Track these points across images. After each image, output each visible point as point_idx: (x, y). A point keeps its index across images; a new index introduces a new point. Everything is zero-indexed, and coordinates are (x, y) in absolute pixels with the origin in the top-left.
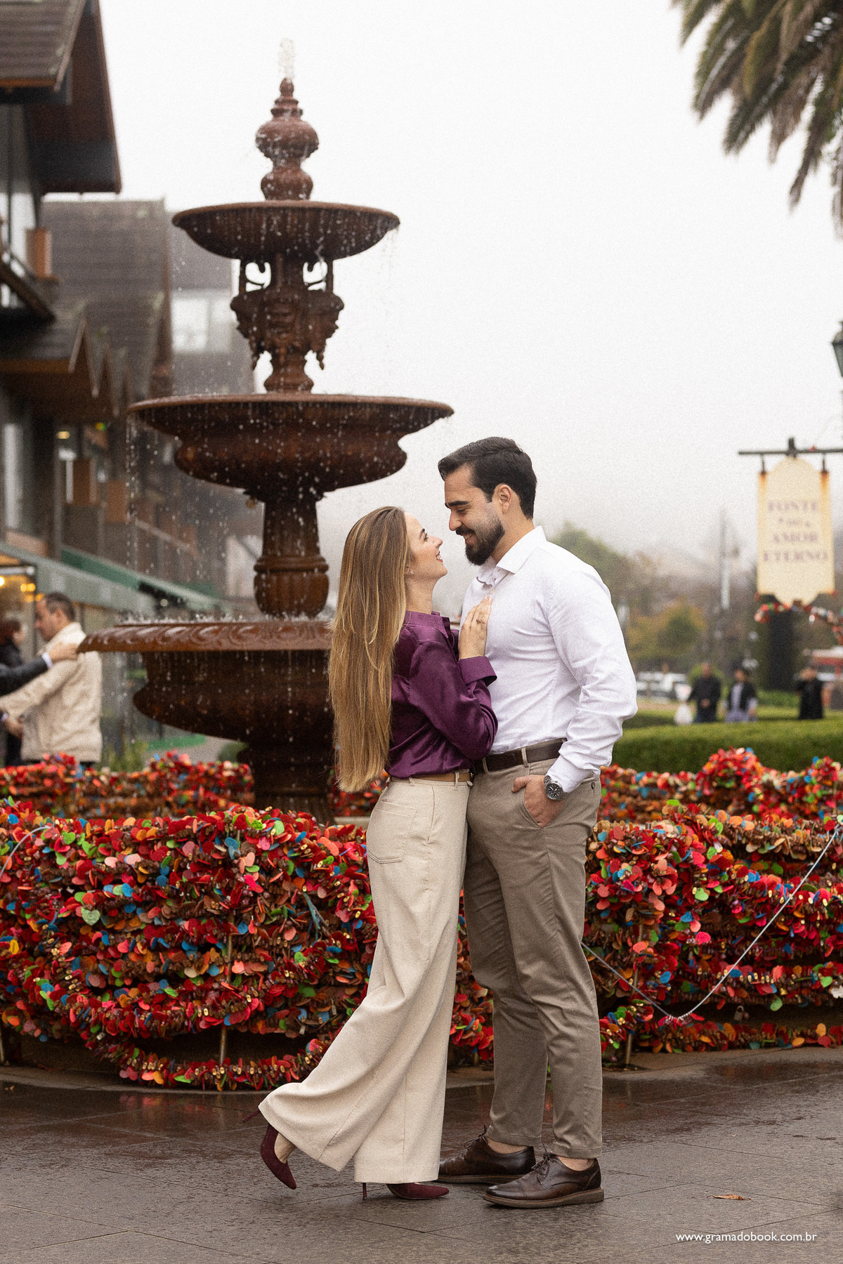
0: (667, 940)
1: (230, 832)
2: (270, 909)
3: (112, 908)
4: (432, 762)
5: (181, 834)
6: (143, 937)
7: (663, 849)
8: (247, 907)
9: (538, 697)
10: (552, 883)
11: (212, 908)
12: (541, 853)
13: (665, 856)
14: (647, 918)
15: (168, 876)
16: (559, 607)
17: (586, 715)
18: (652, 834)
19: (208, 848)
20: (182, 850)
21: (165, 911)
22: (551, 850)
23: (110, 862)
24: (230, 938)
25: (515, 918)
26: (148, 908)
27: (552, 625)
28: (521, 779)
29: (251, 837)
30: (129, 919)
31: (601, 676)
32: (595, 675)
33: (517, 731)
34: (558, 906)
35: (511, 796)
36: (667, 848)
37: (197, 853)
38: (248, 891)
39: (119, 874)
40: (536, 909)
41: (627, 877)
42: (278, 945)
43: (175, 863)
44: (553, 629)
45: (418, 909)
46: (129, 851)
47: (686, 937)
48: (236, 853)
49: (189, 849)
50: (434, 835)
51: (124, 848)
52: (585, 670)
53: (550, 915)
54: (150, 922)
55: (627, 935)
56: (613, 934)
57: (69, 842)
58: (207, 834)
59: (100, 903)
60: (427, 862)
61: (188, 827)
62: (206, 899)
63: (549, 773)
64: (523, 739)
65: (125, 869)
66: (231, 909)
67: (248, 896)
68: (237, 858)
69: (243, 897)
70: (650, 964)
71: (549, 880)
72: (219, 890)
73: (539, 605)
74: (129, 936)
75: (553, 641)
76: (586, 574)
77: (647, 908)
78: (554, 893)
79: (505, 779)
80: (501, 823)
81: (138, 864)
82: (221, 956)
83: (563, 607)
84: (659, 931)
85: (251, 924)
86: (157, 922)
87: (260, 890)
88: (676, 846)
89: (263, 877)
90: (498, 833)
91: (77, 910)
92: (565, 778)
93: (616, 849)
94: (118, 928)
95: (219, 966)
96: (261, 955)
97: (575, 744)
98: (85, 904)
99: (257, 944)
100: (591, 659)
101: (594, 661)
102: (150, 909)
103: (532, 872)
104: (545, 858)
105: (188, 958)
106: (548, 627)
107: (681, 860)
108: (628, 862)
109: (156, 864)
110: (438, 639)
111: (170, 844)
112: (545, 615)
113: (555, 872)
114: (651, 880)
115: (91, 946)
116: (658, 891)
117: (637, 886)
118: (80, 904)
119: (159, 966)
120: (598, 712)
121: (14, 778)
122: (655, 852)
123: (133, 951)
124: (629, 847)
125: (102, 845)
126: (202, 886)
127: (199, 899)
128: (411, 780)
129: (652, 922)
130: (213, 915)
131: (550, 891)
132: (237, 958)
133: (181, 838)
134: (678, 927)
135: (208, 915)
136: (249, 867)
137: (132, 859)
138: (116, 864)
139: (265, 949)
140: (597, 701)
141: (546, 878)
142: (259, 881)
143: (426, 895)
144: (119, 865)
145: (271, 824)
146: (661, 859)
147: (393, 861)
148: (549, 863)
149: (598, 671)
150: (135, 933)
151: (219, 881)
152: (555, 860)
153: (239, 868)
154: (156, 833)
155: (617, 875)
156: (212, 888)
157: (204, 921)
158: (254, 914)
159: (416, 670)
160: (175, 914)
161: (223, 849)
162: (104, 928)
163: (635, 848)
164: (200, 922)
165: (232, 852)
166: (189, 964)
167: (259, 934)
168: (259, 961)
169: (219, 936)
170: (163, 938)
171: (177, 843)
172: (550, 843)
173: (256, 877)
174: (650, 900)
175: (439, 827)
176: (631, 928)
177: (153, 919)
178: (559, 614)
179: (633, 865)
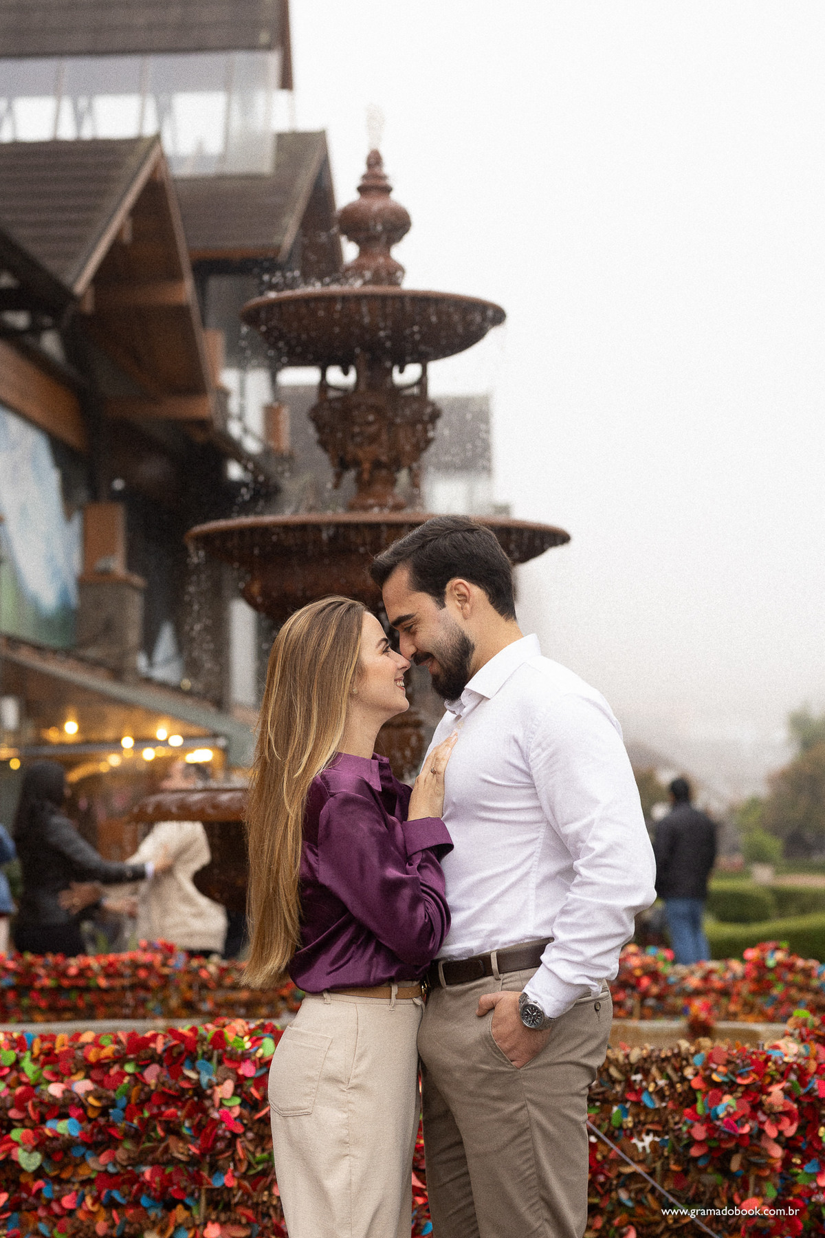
0: (789, 1195)
1: (204, 1053)
2: (253, 1154)
3: (55, 1151)
4: (356, 970)
5: (143, 1054)
6: (94, 1188)
7: (778, 1077)
8: (222, 1152)
9: (513, 878)
10: (534, 1149)
11: (179, 1152)
12: (515, 1106)
13: (780, 1086)
14: (760, 1167)
15: (124, 1110)
16: (544, 745)
17: (576, 905)
18: (764, 1057)
19: (176, 1073)
20: (142, 1076)
21: (121, 1154)
22: (528, 1099)
23: (55, 1090)
24: (203, 1191)
25: (483, 1200)
26: (99, 1151)
27: (533, 772)
28: (487, 998)
29: (230, 1060)
30: (77, 1166)
31: (598, 847)
32: (591, 845)
33: (485, 926)
34: (543, 1184)
35: (475, 1021)
36: (784, 1075)
37: (161, 1080)
38: (225, 1131)
39: (65, 1106)
40: (512, 1188)
41: (729, 1114)
42: (264, 1202)
43: (134, 1093)
44: (535, 777)
45: (334, 1183)
46: (81, 1075)
47: (811, 1193)
48: (210, 1080)
49: (152, 1075)
50: (356, 1077)
51: (74, 1071)
52: (578, 837)
53: (531, 1197)
54: (102, 1169)
55: (733, 1190)
56: (716, 1187)
57: (8, 1063)
58: (175, 1055)
59: (42, 1144)
60: (345, 1116)
61: (152, 1045)
62: (172, 1141)
63: (527, 990)
64: (494, 938)
65: (73, 1099)
66: (203, 1155)
67: (223, 1138)
68: (211, 1086)
69: (218, 1138)
70: (764, 1229)
71: (529, 1145)
72: (189, 1128)
73: (516, 741)
74: (76, 1187)
75: (535, 796)
76: (588, 700)
77: (758, 1154)
78: (538, 1164)
79: (469, 998)
80: (462, 1061)
81: (88, 1093)
82: (192, 1216)
83: (549, 746)
84: (778, 1181)
85: (230, 1174)
86: (111, 1169)
87: (239, 1130)
88: (795, 1073)
89: (245, 1112)
90: (457, 1075)
91: (13, 1151)
92: (549, 998)
93: (715, 1077)
94: (65, 1176)
95: (188, 1229)
96: (243, 1214)
97: (563, 947)
98: (24, 1144)
99: (236, 1199)
100: (585, 821)
101: (588, 826)
102: (102, 1152)
103: (507, 1133)
104: (524, 1112)
105: (148, 1218)
106: (529, 776)
107: (802, 1091)
108: (731, 1093)
109: (111, 1093)
110: (359, 790)
111: (129, 1068)
112: (524, 757)
113: (538, 1135)
114: (762, 1118)
115: (31, 1200)
116: (772, 1132)
117: (743, 1126)
118: (17, 1144)
119: (112, 1226)
120: (594, 900)
121: (104, 968)
122: (768, 1080)
123: (80, 1206)
124: (733, 1073)
125: (48, 1068)
126: (167, 1122)
127: (162, 1140)
128: (326, 995)
129: (767, 1173)
130: (180, 1161)
131: (531, 1163)
132: (210, 1219)
133: (143, 1060)
134: (801, 1180)
135: (173, 1161)
136: (225, 1099)
137: (82, 1085)
138: (63, 1092)
139: (248, 1207)
140: (592, 884)
141: (526, 1141)
142: (240, 1117)
143: (345, 1164)
144: (67, 1094)
145: (258, 1043)
146: (776, 1090)
147: (299, 1113)
148: (529, 1119)
149: (595, 838)
150: (84, 1183)
151: (189, 1116)
152: (536, 1114)
153: (213, 1100)
154: (113, 1053)
155: (715, 1110)
156: (181, 1124)
157: (169, 1170)
158: (233, 1160)
159: (328, 835)
160: (133, 1159)
161: (193, 1075)
162: (47, 1176)
163: (740, 1075)
164: (164, 1170)
165: (205, 1079)
166: (150, 1226)
167: (240, 1187)
168: (240, 1223)
169: (189, 1190)
170: (118, 1189)
171: (137, 1065)
172: (531, 1091)
173: (236, 1112)
174: (764, 1144)
175: (364, 1066)
176: (739, 1180)
177: (106, 1165)
178: (544, 755)
179: (737, 1099)
